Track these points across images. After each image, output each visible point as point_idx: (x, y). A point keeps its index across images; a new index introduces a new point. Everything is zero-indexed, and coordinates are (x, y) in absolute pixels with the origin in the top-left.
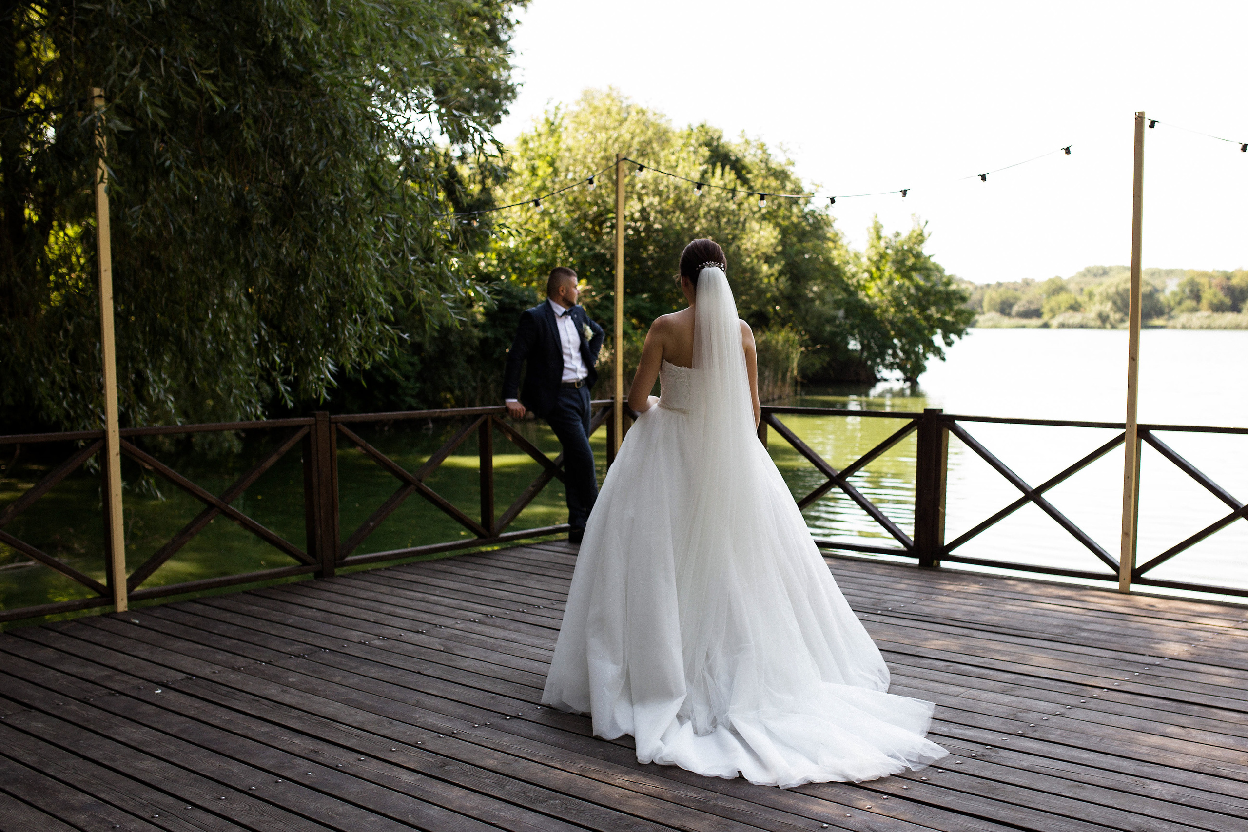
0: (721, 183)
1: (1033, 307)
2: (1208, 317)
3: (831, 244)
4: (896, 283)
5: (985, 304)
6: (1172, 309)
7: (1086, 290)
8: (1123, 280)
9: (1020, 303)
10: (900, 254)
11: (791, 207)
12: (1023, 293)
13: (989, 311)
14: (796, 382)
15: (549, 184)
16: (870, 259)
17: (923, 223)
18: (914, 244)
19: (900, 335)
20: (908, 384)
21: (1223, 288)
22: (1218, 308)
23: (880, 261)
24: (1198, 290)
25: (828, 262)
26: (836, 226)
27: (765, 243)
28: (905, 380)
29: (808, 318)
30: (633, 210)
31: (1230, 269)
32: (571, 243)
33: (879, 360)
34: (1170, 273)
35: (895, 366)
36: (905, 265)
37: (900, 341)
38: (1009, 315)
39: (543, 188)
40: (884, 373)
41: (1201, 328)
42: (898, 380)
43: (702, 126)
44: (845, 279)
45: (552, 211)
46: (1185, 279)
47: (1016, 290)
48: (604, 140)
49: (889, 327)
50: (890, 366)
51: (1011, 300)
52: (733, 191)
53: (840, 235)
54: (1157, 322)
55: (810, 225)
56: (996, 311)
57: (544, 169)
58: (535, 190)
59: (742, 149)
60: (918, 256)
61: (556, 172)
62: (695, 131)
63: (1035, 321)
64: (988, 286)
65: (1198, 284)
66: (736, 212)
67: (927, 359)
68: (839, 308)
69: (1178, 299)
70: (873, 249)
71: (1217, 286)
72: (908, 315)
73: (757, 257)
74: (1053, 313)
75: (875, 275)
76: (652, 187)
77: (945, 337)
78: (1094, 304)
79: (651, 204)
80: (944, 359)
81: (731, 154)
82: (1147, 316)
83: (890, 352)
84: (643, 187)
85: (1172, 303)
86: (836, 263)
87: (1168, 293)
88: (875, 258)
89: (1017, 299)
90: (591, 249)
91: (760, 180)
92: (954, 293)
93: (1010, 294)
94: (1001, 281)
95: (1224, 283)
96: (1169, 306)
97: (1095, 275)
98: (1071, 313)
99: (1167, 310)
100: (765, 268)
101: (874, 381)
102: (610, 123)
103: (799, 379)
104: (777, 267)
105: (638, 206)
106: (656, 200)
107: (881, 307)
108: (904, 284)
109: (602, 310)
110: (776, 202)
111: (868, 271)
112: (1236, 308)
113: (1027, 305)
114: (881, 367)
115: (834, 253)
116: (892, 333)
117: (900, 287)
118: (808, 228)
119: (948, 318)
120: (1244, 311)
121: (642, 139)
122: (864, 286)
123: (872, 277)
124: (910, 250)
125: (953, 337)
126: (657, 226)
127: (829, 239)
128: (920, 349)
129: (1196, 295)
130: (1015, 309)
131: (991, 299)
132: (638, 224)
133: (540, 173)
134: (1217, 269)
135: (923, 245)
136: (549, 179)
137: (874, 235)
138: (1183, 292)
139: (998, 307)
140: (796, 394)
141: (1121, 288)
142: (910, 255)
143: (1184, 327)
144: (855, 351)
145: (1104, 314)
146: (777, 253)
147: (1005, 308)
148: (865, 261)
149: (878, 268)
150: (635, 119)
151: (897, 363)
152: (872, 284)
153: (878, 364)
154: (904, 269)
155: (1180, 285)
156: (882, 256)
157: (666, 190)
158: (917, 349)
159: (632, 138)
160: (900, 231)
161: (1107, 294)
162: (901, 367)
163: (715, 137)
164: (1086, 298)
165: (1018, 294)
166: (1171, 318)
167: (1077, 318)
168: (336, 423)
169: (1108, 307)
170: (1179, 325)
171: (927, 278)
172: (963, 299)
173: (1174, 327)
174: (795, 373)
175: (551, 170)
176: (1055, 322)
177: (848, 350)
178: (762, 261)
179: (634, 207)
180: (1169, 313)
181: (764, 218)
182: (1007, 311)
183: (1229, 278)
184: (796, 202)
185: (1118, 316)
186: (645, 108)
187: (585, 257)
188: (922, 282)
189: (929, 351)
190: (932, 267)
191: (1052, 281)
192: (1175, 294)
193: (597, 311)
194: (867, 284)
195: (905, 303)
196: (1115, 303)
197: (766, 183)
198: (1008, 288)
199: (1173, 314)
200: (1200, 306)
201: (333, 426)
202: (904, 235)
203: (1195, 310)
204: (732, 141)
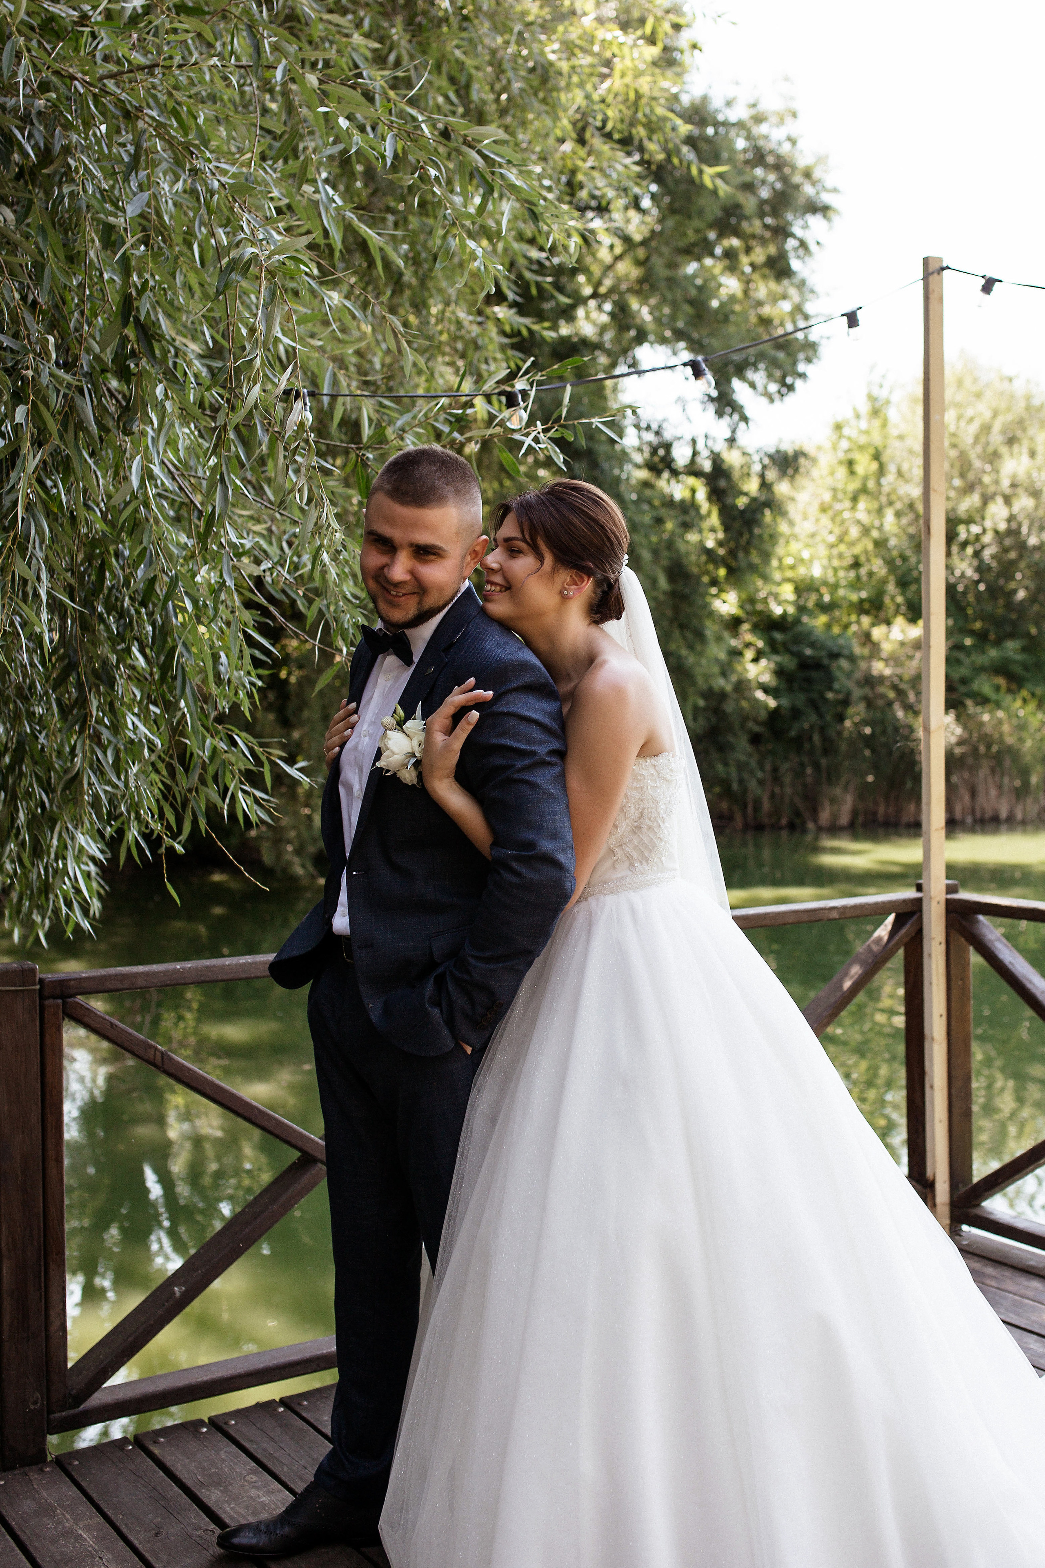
15: (872, 485)
30: (997, 520)
58: (851, 495)
61: (881, 471)
76: (1025, 484)
79: (1024, 509)
84: (1013, 485)
105: (1004, 513)
106: (1031, 503)
121: (1009, 418)
126: (1031, 541)
132: (1005, 538)
133: (860, 469)
136: (873, 478)
150: (998, 389)
159: (994, 418)
175: (875, 466)
179: (997, 516)
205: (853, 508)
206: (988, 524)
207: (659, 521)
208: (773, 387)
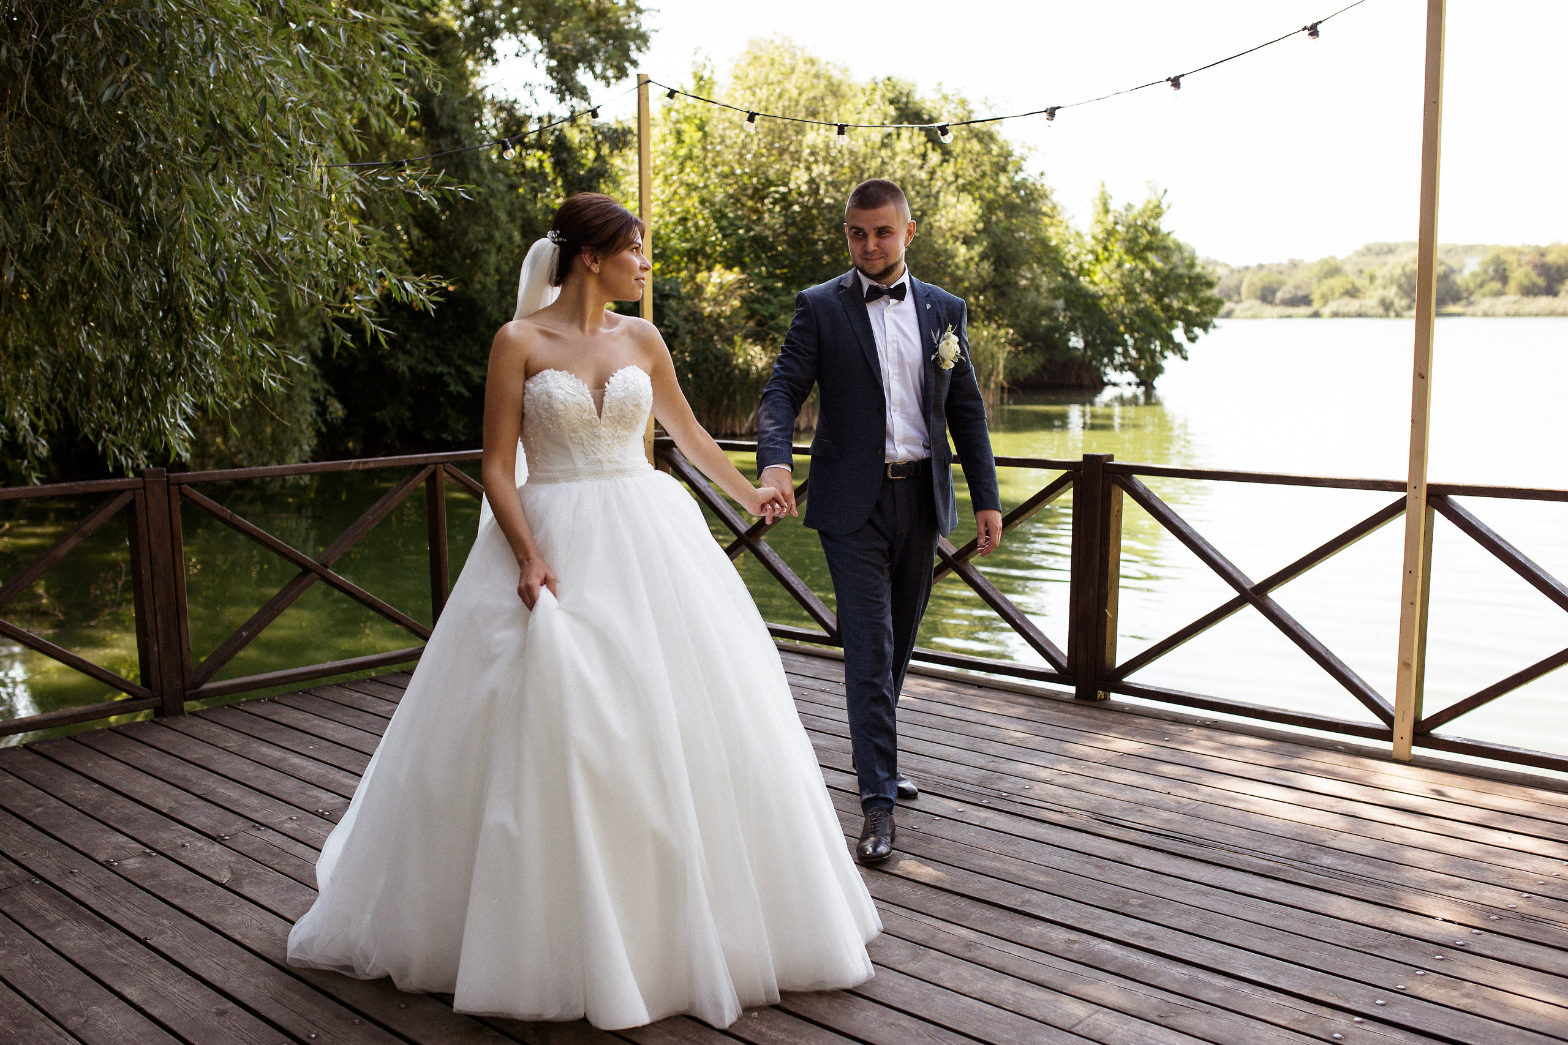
0: (908, 147)
1: (1300, 293)
2: (1516, 302)
3: (1046, 220)
4: (1127, 266)
5: (1244, 290)
6: (1471, 293)
7: (1367, 271)
8: (1410, 258)
9: (1285, 289)
10: (1132, 230)
11: (997, 174)
12: (1289, 276)
13: (1247, 298)
14: (1002, 388)
15: (697, 152)
16: (1094, 237)
17: (1161, 192)
18: (1150, 218)
19: (1131, 329)
20: (1142, 388)
21: (1535, 266)
22: (1530, 291)
23: (1107, 239)
24: (1505, 270)
25: (1044, 242)
26: (1055, 198)
27: (963, 219)
28: (1138, 385)
29: (1019, 311)
30: (799, 182)
31: (1544, 244)
32: (724, 223)
33: (1106, 360)
34: (1469, 249)
35: (1126, 367)
36: (1138, 244)
37: (1132, 336)
38: (1271, 303)
39: (689, 157)
40: (1112, 375)
41: (1507, 315)
42: (1130, 384)
43: (889, 79)
44: (1065, 262)
45: (701, 185)
46: (1489, 256)
47: (1281, 273)
48: (764, 97)
49: (1118, 321)
50: (1121, 368)
51: (1275, 286)
52: (924, 156)
53: (1059, 208)
54: (1452, 308)
55: (1021, 198)
56: (1256, 298)
57: (692, 134)
58: (679, 161)
59: (938, 107)
60: (1154, 232)
62: (881, 85)
63: (1304, 310)
64: (1247, 268)
65: (1504, 262)
66: (926, 183)
67: (1165, 358)
68: (1056, 298)
69: (1479, 280)
70: (1099, 225)
71: (1528, 263)
72: (1142, 305)
73: (953, 236)
74: (1325, 299)
75: (1101, 257)
76: (823, 154)
77: (1187, 331)
78: (1376, 289)
79: (821, 174)
80: (1185, 358)
81: (924, 111)
82: (1441, 302)
83: (1119, 350)
84: (812, 154)
85: (1472, 286)
86: (1053, 243)
87: (1466, 273)
88: (1101, 236)
89: (1281, 284)
90: (748, 230)
91: (960, 144)
92: (1199, 277)
93: (1274, 278)
94: (1263, 263)
95: (1537, 259)
96: (1467, 289)
97: (1378, 254)
98: (1347, 299)
99: (1465, 295)
100: (962, 250)
101: (1100, 385)
102: (774, 77)
103: (1005, 384)
104: (978, 249)
105: (805, 177)
106: (827, 169)
107: (1108, 296)
108: (1136, 267)
109: (762, 305)
110: (979, 171)
111: (1092, 252)
112: (1551, 291)
113: (1293, 291)
114: (1109, 370)
115: (1051, 232)
116: (1122, 328)
117: (1131, 271)
118: (1018, 201)
119: (1192, 308)
120: (1562, 294)
121: (811, 95)
122: (1089, 270)
123: (1097, 259)
124: (1145, 226)
125: (1197, 331)
126: (827, 201)
127: (1045, 214)
128: (1157, 345)
129: (1502, 276)
130: (1279, 295)
131: (1252, 284)
132: (806, 198)
133: (686, 138)
134: (1527, 243)
135: (1161, 219)
136: (699, 146)
137: (1100, 207)
138: (1486, 272)
139: (1259, 293)
140: (1002, 403)
141: (1408, 269)
142: (1145, 232)
143: (1486, 315)
144: (1076, 348)
145: (1388, 301)
146: (977, 231)
147: (1267, 295)
148: (1089, 242)
149: (1105, 249)
150: (804, 70)
151: (1128, 364)
152: (1098, 268)
153: (1106, 366)
154: (1136, 249)
155: (1482, 263)
156: (1110, 233)
157: (839, 155)
158: (1152, 347)
159: (800, 95)
160: (1132, 203)
161: (1392, 276)
162: (1134, 369)
163: (905, 92)
164: (1367, 282)
165: (1283, 278)
166: (1470, 303)
167: (1354, 305)
168: (180, 484)
169: (1392, 292)
170: (1480, 313)
171: (1166, 259)
172: (1210, 285)
173: (1474, 315)
174: (1001, 377)
175: (700, 134)
176: (1326, 311)
177: (1069, 349)
178: (958, 243)
179: (799, 179)
180: (1467, 298)
181: (963, 189)
182: (1270, 298)
183: (1543, 255)
184: (1004, 170)
185: (1404, 302)
186: (814, 56)
187: (741, 240)
188: (1159, 265)
189: (1168, 348)
190: (1172, 246)
191: (1326, 261)
192: (1475, 275)
193: (756, 306)
194: (1092, 268)
195: (1138, 290)
196: (1400, 287)
197: (968, 146)
198: (1271, 271)
199: (1472, 298)
200: (1507, 289)
201: (174, 489)
202: (1139, 206)
203: (1500, 294)
204: (926, 97)
205: (681, 171)
206: (792, 185)
207: (513, 187)
208: (610, 73)
